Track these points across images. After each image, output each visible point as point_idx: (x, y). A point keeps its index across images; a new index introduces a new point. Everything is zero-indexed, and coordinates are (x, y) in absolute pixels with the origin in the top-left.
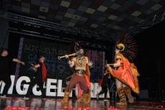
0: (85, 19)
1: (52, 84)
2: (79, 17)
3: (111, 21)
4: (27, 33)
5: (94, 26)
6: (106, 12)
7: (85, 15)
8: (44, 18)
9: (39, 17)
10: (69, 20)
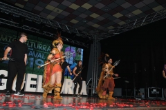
0: (66, 14)
1: (32, 79)
2: (61, 11)
3: (92, 19)
4: (7, 22)
5: (74, 21)
6: (90, 9)
7: (68, 9)
8: (22, 6)
9: (16, 4)
10: (49, 12)
